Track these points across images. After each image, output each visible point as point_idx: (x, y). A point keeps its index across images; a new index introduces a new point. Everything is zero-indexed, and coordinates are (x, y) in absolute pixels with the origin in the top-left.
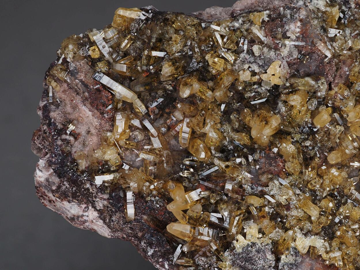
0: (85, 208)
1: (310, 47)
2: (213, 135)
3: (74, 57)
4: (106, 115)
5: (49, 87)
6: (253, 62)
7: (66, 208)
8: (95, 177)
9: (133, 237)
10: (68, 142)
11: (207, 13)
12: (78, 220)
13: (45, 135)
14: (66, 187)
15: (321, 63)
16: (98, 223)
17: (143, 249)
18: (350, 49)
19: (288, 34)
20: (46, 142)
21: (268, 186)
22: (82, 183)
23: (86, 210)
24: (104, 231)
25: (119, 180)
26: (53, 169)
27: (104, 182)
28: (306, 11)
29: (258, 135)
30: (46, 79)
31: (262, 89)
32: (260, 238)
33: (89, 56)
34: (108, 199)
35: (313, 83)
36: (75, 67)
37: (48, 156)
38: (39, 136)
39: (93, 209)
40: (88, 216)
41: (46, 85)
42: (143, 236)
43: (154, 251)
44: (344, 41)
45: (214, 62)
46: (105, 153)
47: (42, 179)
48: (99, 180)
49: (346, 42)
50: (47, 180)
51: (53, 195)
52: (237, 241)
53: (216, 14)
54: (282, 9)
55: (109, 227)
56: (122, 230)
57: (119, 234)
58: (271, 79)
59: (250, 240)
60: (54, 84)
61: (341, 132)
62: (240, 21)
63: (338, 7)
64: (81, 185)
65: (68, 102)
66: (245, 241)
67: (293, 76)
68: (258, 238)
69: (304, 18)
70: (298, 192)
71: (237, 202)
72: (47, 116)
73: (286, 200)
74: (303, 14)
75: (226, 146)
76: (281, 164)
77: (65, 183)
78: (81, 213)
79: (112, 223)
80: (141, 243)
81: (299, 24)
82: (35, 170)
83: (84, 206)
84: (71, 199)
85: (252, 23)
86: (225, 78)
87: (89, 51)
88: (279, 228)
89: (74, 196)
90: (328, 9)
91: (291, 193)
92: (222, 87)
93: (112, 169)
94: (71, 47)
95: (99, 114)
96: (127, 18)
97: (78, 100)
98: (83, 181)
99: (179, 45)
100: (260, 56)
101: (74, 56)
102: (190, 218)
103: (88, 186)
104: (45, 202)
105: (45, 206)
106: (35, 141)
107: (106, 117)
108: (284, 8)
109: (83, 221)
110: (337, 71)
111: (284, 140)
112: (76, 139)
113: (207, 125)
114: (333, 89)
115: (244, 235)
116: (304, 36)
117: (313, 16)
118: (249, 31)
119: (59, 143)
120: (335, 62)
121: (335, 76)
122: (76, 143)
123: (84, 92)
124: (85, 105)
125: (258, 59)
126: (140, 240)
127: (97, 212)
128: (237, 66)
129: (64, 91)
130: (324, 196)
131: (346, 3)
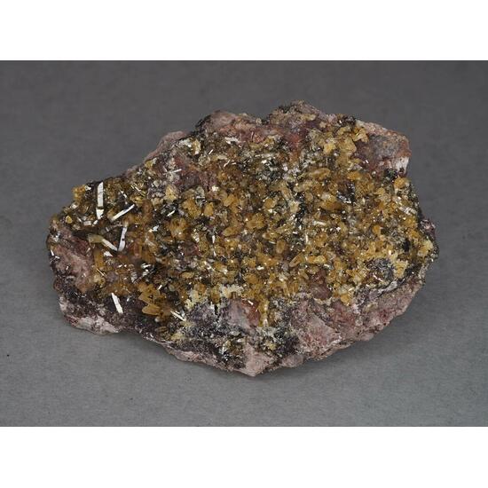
1: (186, 170)
2: (152, 244)
6: (156, 192)
7: (85, 322)
10: (72, 280)
12: (95, 328)
13: (58, 281)
14: (80, 308)
16: (106, 325)
19: (170, 167)
20: (60, 285)
23: (96, 319)
24: (113, 329)
26: (68, 300)
28: (177, 150)
29: (176, 234)
31: (168, 206)
33: (66, 223)
34: (105, 306)
35: (194, 191)
37: (64, 293)
39: (100, 317)
40: (99, 323)
41: (49, 250)
43: (143, 329)
46: (93, 279)
47: (65, 309)
50: (67, 308)
51: (75, 317)
52: (187, 304)
55: (112, 324)
56: (120, 324)
57: (121, 327)
58: (170, 198)
59: (195, 301)
61: (227, 215)
64: (87, 304)
65: (64, 256)
66: (192, 303)
67: (182, 191)
68: (199, 299)
70: (212, 261)
72: (54, 269)
74: (174, 152)
76: (196, 247)
77: (78, 306)
78: (94, 322)
79: (113, 321)
80: (134, 328)
81: (173, 159)
82: (59, 305)
83: (94, 317)
84: (85, 315)
85: (147, 169)
87: (65, 220)
88: (208, 287)
89: (86, 312)
91: (205, 263)
94: (54, 222)
95: (84, 256)
97: (69, 253)
100: (159, 187)
102: (156, 301)
104: (74, 324)
105: (75, 327)
107: (88, 256)
109: (98, 327)
111: (192, 232)
112: (75, 276)
114: (210, 190)
115: (190, 299)
116: (178, 165)
117: (181, 151)
118: (147, 174)
119: (67, 282)
122: (77, 278)
123: (70, 246)
124: (74, 254)
125: (159, 189)
126: (133, 325)
127: (103, 318)
129: (61, 250)
131: (203, 136)
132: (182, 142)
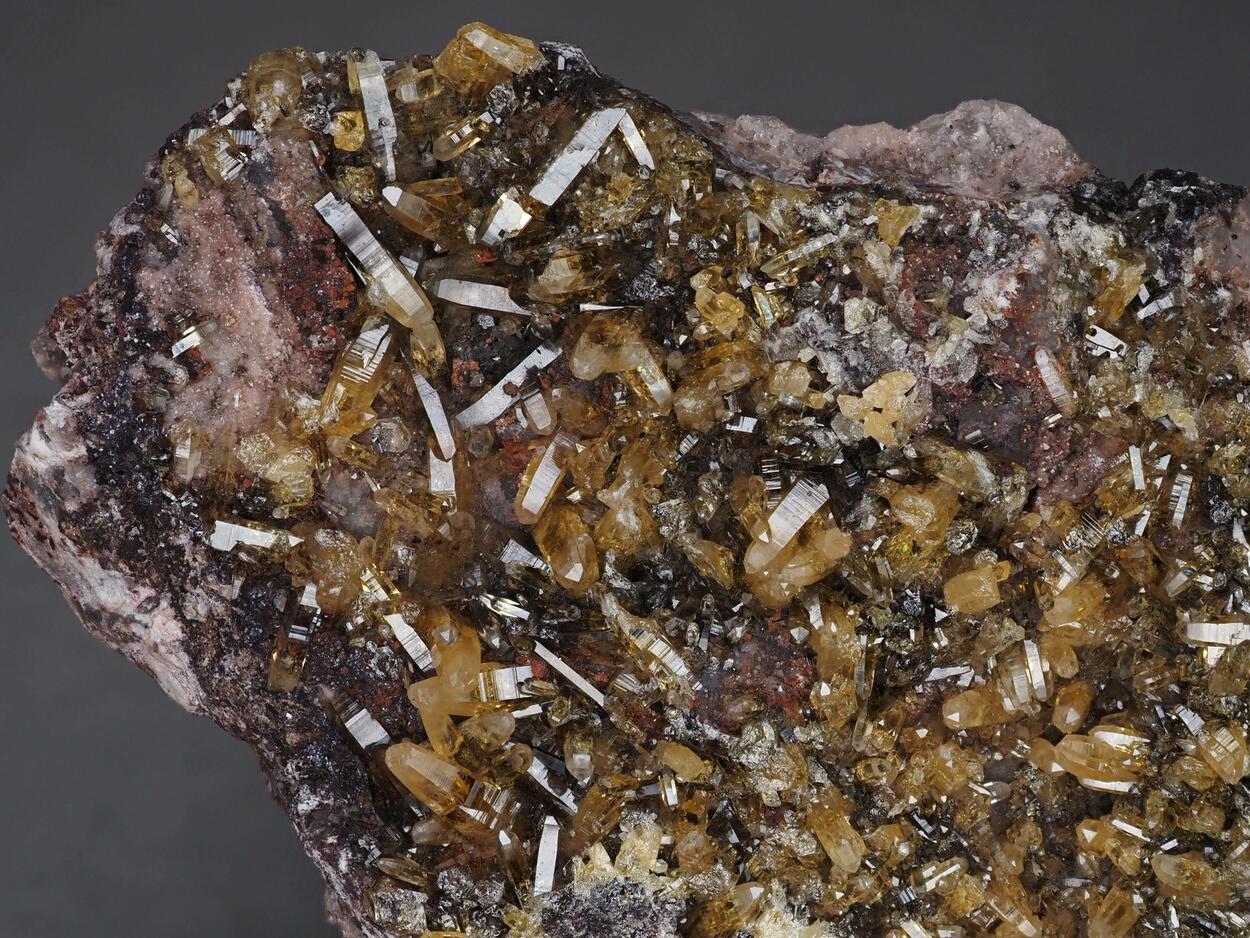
0: (149, 599)
1: (1017, 365)
2: (627, 519)
3: (276, 123)
4: (315, 340)
5: (161, 185)
6: (832, 349)
7: (86, 576)
8: (217, 522)
9: (266, 736)
10: (161, 377)
11: (740, 132)
12: (110, 626)
13: (96, 330)
14: (111, 516)
15: (1032, 422)
16: (173, 658)
17: (287, 786)
18: (1134, 410)
19: (969, 305)
20: (94, 353)
21: (738, 733)
22: (168, 526)
23: (149, 607)
24: (181, 686)
25: (289, 556)
26: (89, 449)
27: (239, 547)
28: (1048, 251)
29: (766, 573)
30: (162, 156)
31: (826, 437)
32: (659, 875)
33: (330, 138)
34: (234, 603)
35: (987, 476)
36: (268, 155)
37: (86, 398)
38: (76, 320)
39: (171, 612)
40: (146, 627)
41: (154, 174)
42: (301, 747)
43: (320, 804)
44: (1122, 382)
45: (712, 305)
46: (273, 457)
47: (41, 466)
48: (226, 535)
49: (1129, 384)
50: (58, 473)
51: (60, 526)
52: (586, 860)
53: (767, 146)
54: (977, 216)
55: (204, 682)
56: (241, 706)
57: (227, 714)
58: (866, 419)
59: (624, 869)
60: (184, 184)
61: (1009, 643)
62: (839, 212)
63: (1143, 267)
64: (162, 530)
65: (207, 252)
66: (609, 867)
67: (936, 433)
68: (651, 872)
69: (1034, 271)
71: (630, 750)
72: (126, 276)
73: (779, 792)
75: (654, 566)
76: (801, 678)
77: (111, 502)
78: (128, 610)
79: (217, 676)
80: (285, 765)
81: (1012, 286)
82: (28, 428)
83: (146, 592)
84: (113, 556)
86: (728, 365)
87: (332, 119)
88: (724, 865)
89: (128, 552)
90: (1112, 264)
92: (710, 387)
93: (277, 515)
94: (279, 87)
95: (294, 327)
96: (491, 63)
97: (243, 259)
98: (173, 519)
99: (622, 209)
100: (858, 338)
101: (278, 120)
102: (470, 744)
103: (183, 540)
104: (22, 531)
105: (18, 540)
106: (57, 334)
107: (315, 344)
108: (983, 217)
109: (124, 634)
110: (1069, 458)
111: (837, 612)
112: (193, 377)
113: (619, 485)
114: (1038, 512)
115: (613, 850)
116: (1013, 326)
117: (1061, 272)
118: (856, 252)
119: (137, 372)
120: (1074, 433)
121: (1059, 472)
122: (191, 390)
123: (270, 245)
124: (258, 283)
125: (852, 344)
126: (286, 753)
127: (180, 625)
128: (779, 342)
129: (209, 218)
130: (892, 813)
131: (1172, 262)
132: (1083, 225)
